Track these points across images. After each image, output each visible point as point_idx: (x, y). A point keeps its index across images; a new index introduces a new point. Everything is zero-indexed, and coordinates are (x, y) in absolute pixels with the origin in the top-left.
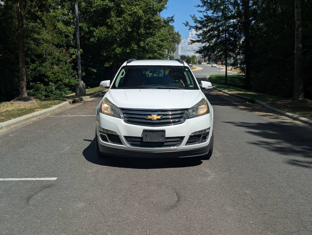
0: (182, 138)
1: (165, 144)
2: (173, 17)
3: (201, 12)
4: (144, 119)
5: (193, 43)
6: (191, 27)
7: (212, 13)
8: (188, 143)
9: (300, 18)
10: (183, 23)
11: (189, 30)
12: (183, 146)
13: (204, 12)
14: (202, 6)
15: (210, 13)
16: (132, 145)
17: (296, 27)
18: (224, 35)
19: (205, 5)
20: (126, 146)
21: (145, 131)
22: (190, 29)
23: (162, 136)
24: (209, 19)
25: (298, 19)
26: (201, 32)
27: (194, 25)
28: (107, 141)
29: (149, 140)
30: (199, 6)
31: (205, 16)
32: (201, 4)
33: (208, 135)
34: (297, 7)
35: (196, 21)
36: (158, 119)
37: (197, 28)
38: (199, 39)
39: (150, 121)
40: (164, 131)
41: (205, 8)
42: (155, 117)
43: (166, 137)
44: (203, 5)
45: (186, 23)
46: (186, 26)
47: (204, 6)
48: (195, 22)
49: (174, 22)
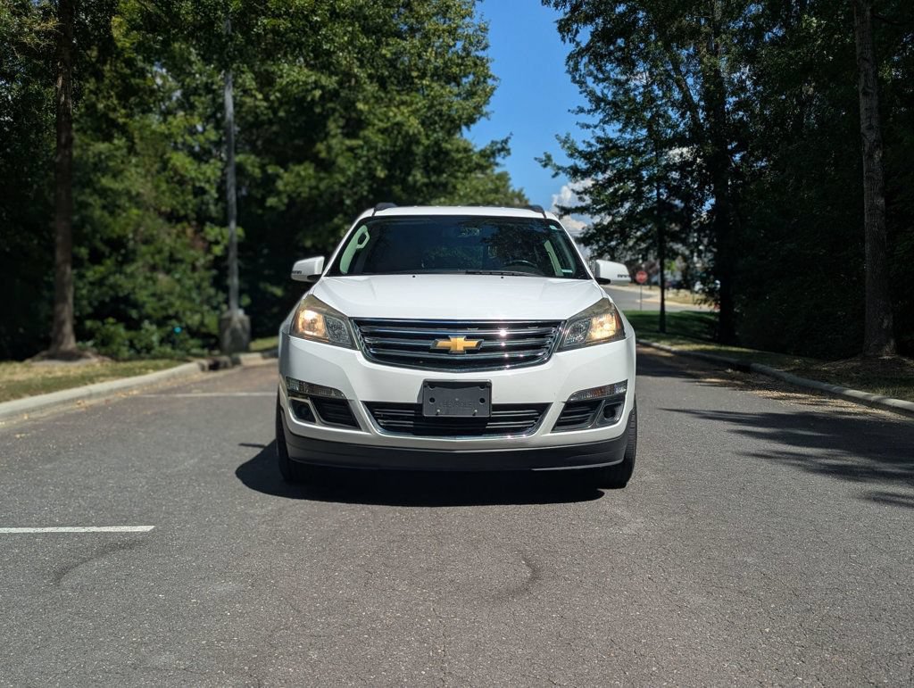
0: (543, 408)
1: (491, 425)
2: (506, 141)
3: (588, 127)
4: (426, 349)
5: (565, 214)
6: (559, 168)
7: (620, 131)
8: (560, 424)
9: (875, 123)
10: (536, 159)
11: (554, 176)
12: (545, 435)
13: (595, 127)
14: (589, 111)
15: (613, 130)
16: (387, 428)
17: (866, 149)
18: (655, 193)
19: (598, 107)
20: (371, 432)
21: (429, 384)
22: (557, 174)
23: (482, 400)
24: (609, 146)
25: (870, 128)
26: (588, 183)
27: (569, 162)
28: (312, 420)
29: (440, 412)
30: (581, 110)
31: (599, 140)
32: (588, 106)
33: (620, 404)
34: (866, 94)
35: (573, 152)
36: (469, 351)
37: (575, 173)
38: (583, 204)
39: (445, 356)
40: (486, 386)
41: (599, 116)
42: (459, 343)
43: (493, 402)
44: (594, 107)
45: (544, 158)
46: (545, 166)
47: (595, 110)
48: (571, 156)
49: (509, 154)
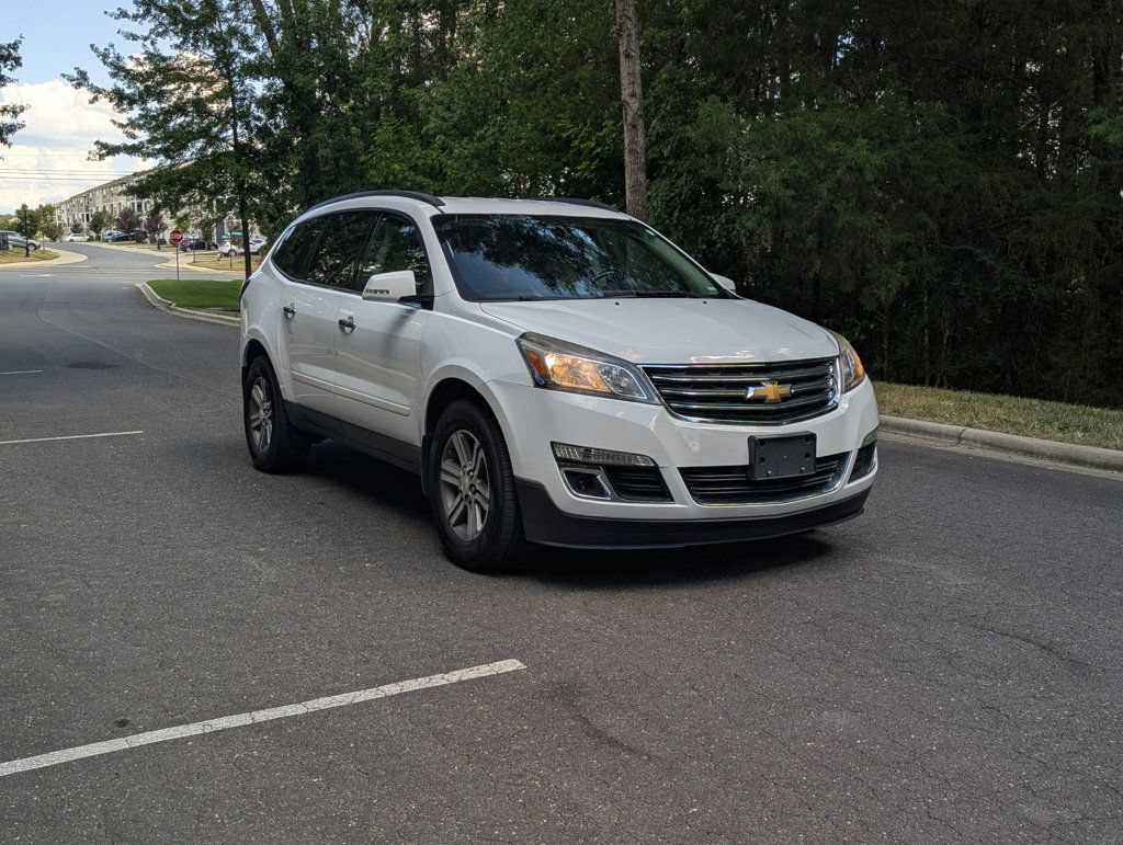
0: (843, 457)
2: (15, 46)
3: (135, 37)
5: (108, 154)
6: (98, 91)
7: (177, 47)
8: (854, 473)
9: (638, 90)
10: (63, 75)
11: (91, 102)
12: (845, 486)
13: (145, 39)
14: (135, 17)
15: (167, 46)
18: (231, 132)
19: (147, 12)
20: (683, 505)
22: (96, 99)
23: (807, 456)
24: (164, 71)
25: (633, 95)
26: (135, 112)
27: (109, 83)
29: (771, 474)
30: (124, 14)
31: (151, 57)
32: (132, 9)
33: (873, 449)
35: (118, 69)
37: (119, 97)
38: (136, 142)
41: (147, 26)
44: (141, 12)
45: (76, 76)
46: (79, 85)
47: (144, 17)
48: (114, 75)
49: (21, 65)
